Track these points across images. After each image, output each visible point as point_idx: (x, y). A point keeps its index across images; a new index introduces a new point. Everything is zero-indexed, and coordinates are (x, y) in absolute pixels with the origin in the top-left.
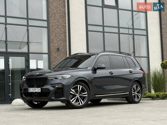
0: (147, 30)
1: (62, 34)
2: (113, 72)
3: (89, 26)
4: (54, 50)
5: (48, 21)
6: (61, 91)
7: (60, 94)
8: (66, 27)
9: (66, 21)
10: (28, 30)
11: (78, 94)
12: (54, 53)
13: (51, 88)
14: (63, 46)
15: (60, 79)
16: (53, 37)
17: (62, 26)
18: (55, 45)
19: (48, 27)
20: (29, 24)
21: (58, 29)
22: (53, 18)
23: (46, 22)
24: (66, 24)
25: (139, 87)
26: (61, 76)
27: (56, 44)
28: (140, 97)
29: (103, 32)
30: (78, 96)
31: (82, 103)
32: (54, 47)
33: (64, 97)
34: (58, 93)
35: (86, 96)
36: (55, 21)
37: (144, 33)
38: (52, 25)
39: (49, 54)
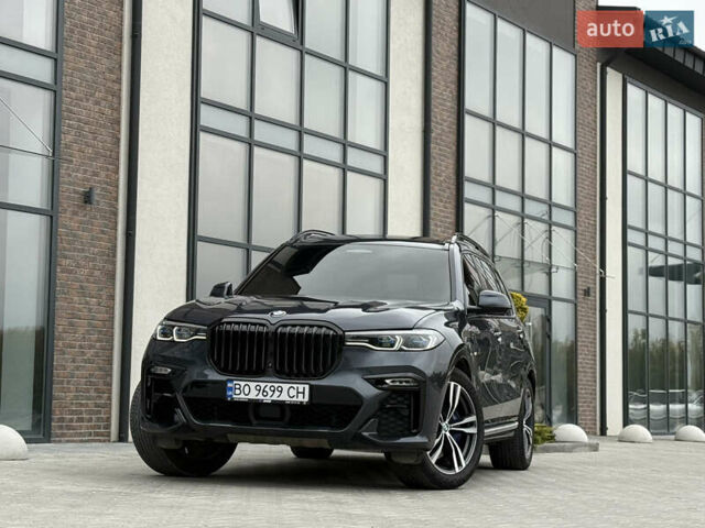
0: (384, 155)
1: (104, 126)
4: (68, 198)
8: (119, 98)
12: (68, 215)
13: (367, 391)
14: (107, 183)
16: (71, 137)
17: (107, 92)
18: (74, 176)
19: (55, 89)
21: (90, 104)
24: (120, 84)
27: (78, 171)
29: (250, 142)
32: (70, 183)
36: (81, 64)
37: (374, 164)
38: (68, 79)
39: (51, 217)
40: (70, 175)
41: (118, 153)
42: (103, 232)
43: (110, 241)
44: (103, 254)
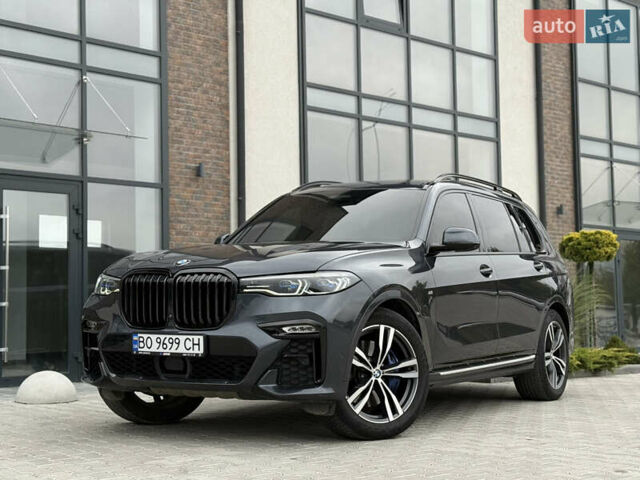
0: (496, 121)
1: (213, 111)
2: (491, 267)
3: (310, 92)
4: (181, 173)
5: (160, 55)
6: (310, 355)
7: (305, 368)
8: (227, 87)
9: (227, 64)
10: (82, 85)
11: (378, 367)
12: (180, 187)
13: (261, 340)
14: (217, 158)
15: (305, 295)
16: (180, 122)
17: (214, 82)
18: (185, 154)
19: (161, 82)
20: (90, 62)
21: (198, 93)
22: (180, 47)
23: (154, 62)
24: (228, 75)
25: (561, 330)
26: (308, 280)
27: (188, 150)
28: (564, 373)
29: (359, 117)
30: (377, 374)
31: (394, 411)
32: (181, 160)
33: (324, 387)
34: (293, 363)
35: (414, 375)
36: (188, 60)
37: (488, 130)
38: (176, 73)
39: (162, 189)
40: (181, 154)
41: (228, 133)
42: (216, 200)
43: (224, 207)
44: (217, 218)
